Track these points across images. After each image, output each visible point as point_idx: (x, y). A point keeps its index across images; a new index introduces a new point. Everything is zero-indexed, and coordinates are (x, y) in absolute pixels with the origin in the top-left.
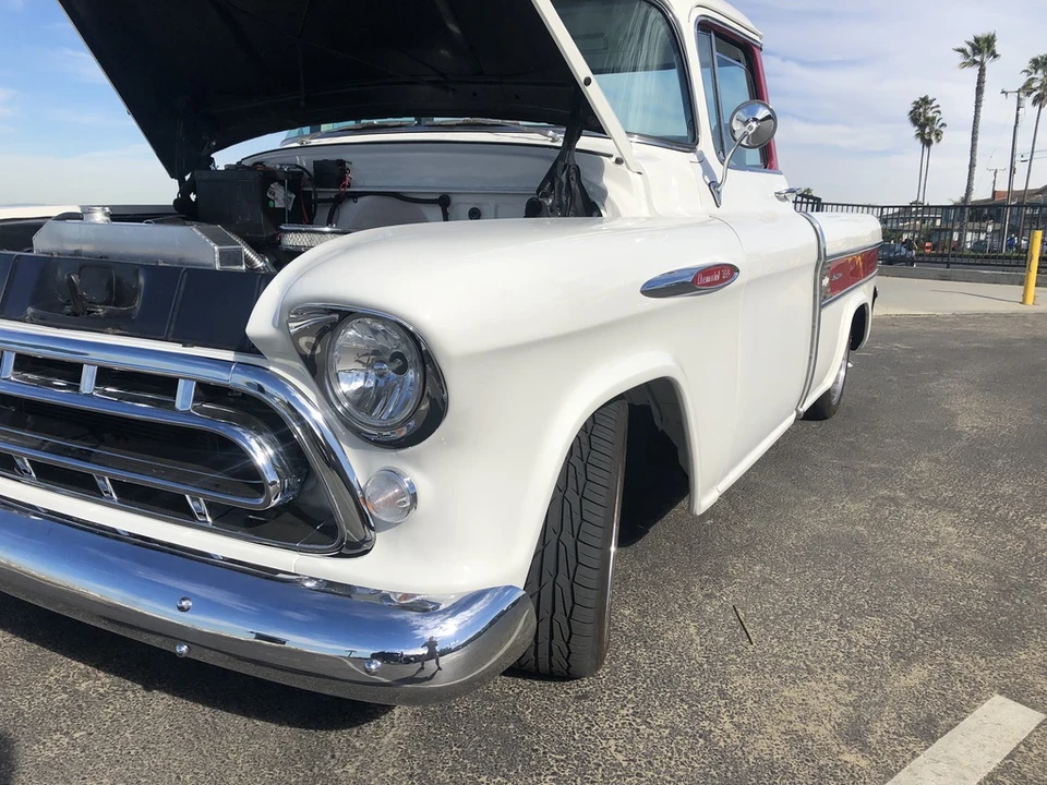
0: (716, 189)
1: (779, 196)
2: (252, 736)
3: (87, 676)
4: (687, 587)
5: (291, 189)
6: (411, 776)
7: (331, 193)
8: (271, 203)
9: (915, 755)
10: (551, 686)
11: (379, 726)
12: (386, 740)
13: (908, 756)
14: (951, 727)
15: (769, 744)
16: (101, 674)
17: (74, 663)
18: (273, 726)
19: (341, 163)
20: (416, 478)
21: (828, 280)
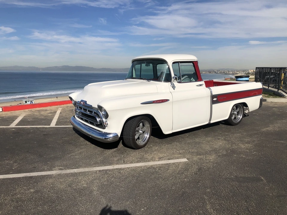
0: (174, 87)
1: (197, 86)
10: (132, 150)
20: (108, 122)
21: (216, 99)
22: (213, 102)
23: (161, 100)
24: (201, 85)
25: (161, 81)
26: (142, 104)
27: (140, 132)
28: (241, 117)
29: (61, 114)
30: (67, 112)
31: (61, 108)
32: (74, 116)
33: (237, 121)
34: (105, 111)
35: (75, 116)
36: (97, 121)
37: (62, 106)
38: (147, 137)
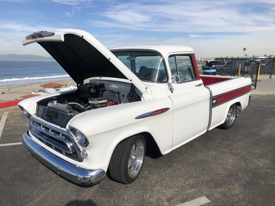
0: (171, 90)
1: (196, 86)
2: (72, 187)
3: (53, 174)
4: (161, 169)
5: (95, 89)
6: (92, 196)
7: (102, 89)
8: (91, 92)
9: (178, 204)
10: (123, 185)
11: (92, 188)
12: (91, 190)
13: (176, 204)
14: (189, 201)
15: (153, 200)
16: (55, 174)
17: (52, 172)
18: (76, 186)
19: (103, 84)
20: (87, 152)
21: (215, 101)
22: (213, 105)
23: (160, 110)
24: (200, 85)
25: (154, 82)
26: (137, 118)
27: (133, 158)
28: (234, 119)
29: (8, 122)
30: (16, 118)
31: (8, 112)
32: (28, 133)
33: (230, 124)
34: (82, 135)
35: (30, 132)
36: (67, 147)
37: (9, 108)
38: (140, 162)
